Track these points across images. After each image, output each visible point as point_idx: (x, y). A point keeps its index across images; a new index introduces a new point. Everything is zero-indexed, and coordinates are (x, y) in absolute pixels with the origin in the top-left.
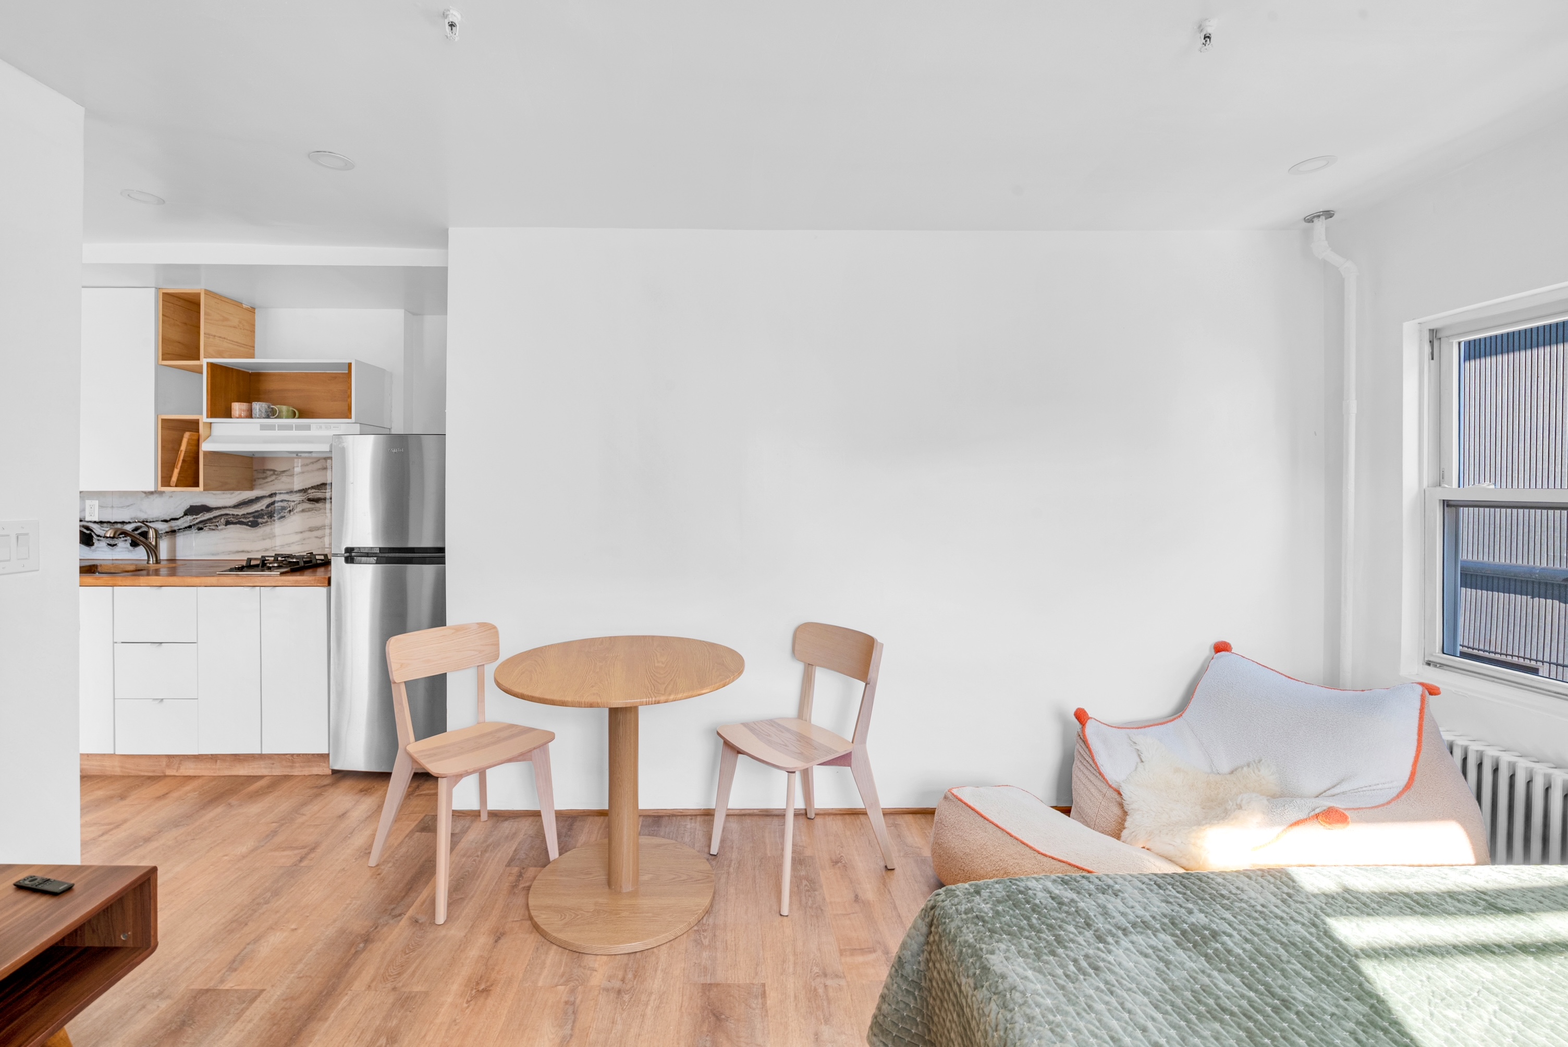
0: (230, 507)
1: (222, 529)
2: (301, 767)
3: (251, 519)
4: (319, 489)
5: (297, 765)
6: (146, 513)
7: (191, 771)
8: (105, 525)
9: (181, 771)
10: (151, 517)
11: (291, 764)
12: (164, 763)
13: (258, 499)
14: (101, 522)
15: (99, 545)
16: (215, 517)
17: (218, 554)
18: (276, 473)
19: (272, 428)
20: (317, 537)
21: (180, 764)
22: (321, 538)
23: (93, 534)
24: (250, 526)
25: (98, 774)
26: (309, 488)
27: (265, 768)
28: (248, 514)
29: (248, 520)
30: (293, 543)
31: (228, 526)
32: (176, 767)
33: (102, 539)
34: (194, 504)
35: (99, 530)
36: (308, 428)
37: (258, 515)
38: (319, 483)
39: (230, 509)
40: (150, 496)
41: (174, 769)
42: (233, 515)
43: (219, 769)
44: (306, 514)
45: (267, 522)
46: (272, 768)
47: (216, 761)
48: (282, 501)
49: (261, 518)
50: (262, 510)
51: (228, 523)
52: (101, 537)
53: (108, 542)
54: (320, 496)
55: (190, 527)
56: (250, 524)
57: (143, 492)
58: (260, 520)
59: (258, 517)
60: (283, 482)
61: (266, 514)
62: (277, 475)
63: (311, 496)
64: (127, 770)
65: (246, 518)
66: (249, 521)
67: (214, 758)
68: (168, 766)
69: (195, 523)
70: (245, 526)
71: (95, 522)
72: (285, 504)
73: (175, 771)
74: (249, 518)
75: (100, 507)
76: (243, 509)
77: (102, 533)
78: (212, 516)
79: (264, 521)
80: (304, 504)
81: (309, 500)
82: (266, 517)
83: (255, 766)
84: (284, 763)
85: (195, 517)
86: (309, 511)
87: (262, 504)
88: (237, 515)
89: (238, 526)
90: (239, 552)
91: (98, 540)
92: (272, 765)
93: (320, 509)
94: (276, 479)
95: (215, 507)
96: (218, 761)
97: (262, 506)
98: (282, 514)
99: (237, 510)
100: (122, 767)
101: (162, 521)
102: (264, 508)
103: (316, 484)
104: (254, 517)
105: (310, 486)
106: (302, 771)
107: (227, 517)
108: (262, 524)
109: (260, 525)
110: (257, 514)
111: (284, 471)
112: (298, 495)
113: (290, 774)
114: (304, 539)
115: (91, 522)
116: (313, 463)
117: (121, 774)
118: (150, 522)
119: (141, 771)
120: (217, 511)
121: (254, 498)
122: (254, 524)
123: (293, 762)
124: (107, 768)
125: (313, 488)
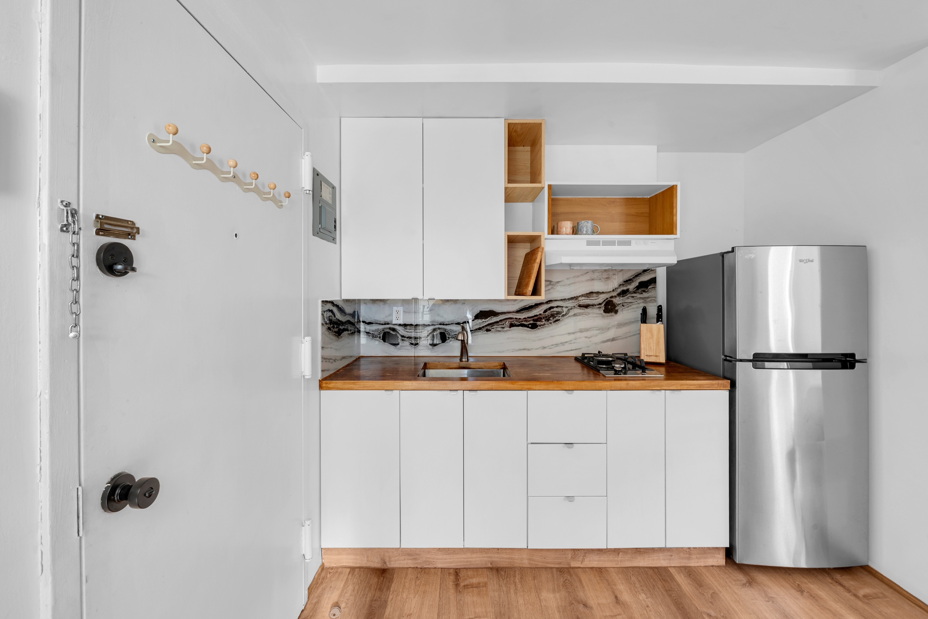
0: (513, 312)
1: (507, 331)
2: (697, 558)
3: (531, 322)
4: (588, 297)
5: (694, 556)
6: (443, 317)
7: (595, 563)
8: (408, 327)
9: (585, 563)
10: (448, 320)
11: (688, 556)
12: (570, 555)
13: (537, 305)
14: (405, 325)
15: (403, 345)
16: (501, 321)
17: (503, 352)
18: (552, 283)
19: (597, 243)
20: (586, 337)
21: (584, 556)
22: (589, 338)
23: (398, 335)
24: (530, 328)
25: (507, 566)
26: (580, 296)
27: (664, 560)
28: (528, 318)
29: (528, 323)
30: (566, 342)
31: (512, 328)
32: (581, 559)
33: (406, 339)
34: (483, 310)
35: (403, 332)
36: (628, 243)
37: (538, 319)
38: (588, 292)
39: (514, 314)
40: (446, 303)
41: (578, 561)
42: (516, 318)
43: (621, 561)
44: (578, 317)
45: (544, 324)
46: (670, 560)
47: (619, 554)
48: (557, 307)
49: (540, 321)
50: (540, 314)
51: (512, 325)
52: (405, 337)
53: (410, 342)
54: (589, 303)
55: (480, 329)
56: (530, 326)
57: (440, 300)
58: (538, 323)
59: (536, 320)
60: (557, 291)
61: (544, 318)
62: (553, 285)
63: (581, 303)
64: (534, 563)
65: (527, 321)
66: (530, 324)
67: (617, 551)
68: (573, 558)
69: (484, 325)
70: (526, 328)
71: (400, 325)
72: (559, 309)
73: (580, 563)
74: (530, 321)
75: (405, 312)
76: (524, 313)
77: (406, 334)
78: (498, 320)
79: (542, 323)
80: (575, 309)
81: (580, 306)
82: (543, 320)
83: (655, 558)
84: (682, 554)
85: (484, 320)
86: (580, 315)
87: (540, 309)
88: (520, 319)
89: (520, 327)
90: (521, 350)
91: (403, 340)
92: (670, 557)
93: (589, 313)
94: (552, 288)
95: (500, 312)
96: (620, 553)
97: (540, 311)
98: (557, 318)
99: (520, 314)
100: (530, 560)
101: (456, 324)
102: (542, 312)
103: (585, 293)
104: (534, 320)
105: (581, 295)
106: (698, 562)
107: (511, 321)
108: (540, 326)
109: (539, 327)
110: (536, 318)
111: (559, 282)
112: (571, 301)
113: (687, 565)
114: (576, 339)
115: (396, 325)
116: (582, 275)
117: (529, 566)
118: (446, 325)
119: (548, 563)
120: (503, 315)
121: (534, 304)
122: (534, 326)
123: (690, 554)
124: (516, 561)
125: (582, 296)
